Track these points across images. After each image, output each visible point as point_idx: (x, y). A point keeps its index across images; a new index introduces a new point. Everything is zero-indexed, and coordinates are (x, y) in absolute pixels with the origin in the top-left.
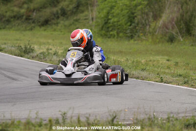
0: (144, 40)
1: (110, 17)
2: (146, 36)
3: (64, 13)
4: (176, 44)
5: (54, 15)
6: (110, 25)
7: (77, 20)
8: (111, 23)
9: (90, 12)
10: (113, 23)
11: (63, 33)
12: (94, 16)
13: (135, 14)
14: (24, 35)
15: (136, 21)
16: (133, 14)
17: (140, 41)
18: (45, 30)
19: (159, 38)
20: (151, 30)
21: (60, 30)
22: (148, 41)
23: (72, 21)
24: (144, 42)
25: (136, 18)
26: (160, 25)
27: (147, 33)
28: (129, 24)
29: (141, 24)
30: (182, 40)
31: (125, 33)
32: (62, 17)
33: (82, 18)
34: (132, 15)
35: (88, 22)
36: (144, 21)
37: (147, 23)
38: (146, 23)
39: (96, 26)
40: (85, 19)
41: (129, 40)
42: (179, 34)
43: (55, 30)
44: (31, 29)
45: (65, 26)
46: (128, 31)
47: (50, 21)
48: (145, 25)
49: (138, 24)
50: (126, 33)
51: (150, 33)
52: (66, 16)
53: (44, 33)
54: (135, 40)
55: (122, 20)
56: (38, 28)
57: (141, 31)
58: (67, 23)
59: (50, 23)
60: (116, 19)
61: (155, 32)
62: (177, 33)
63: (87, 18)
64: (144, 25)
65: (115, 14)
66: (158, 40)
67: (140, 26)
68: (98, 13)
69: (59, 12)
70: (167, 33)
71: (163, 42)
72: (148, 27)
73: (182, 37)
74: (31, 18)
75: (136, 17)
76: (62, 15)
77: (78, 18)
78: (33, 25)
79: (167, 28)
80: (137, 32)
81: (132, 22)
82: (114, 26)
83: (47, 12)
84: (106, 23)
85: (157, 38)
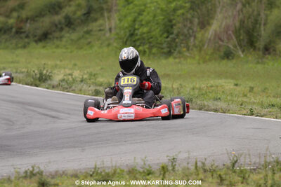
0: (188, 56)
1: (137, 27)
2: (190, 51)
3: (69, 23)
4: (234, 61)
5: (56, 26)
6: (137, 37)
7: (88, 32)
8: (139, 34)
9: (106, 20)
10: (141, 35)
11: (69, 51)
12: (113, 25)
13: (174, 22)
14: (17, 56)
15: (175, 31)
16: (170, 21)
17: (182, 59)
18: (44, 47)
19: (209, 53)
20: (197, 43)
21: (65, 46)
22: (194, 58)
23: (81, 33)
24: (189, 60)
25: (174, 27)
26: (209, 37)
27: (190, 48)
28: (165, 35)
29: (182, 35)
30: (242, 56)
31: (159, 48)
32: (67, 29)
33: (95, 29)
34: (169, 24)
35: (104, 35)
36: (185, 31)
37: (191, 33)
38: (189, 34)
39: (116, 39)
40: (100, 30)
41: (166, 58)
42: (238, 47)
43: (57, 47)
44: (24, 47)
45: (72, 40)
46: (165, 45)
47: (51, 34)
48: (188, 36)
49: (177, 35)
50: (162, 49)
51: (196, 47)
52: (72, 26)
53: (43, 51)
54: (175, 58)
55: (155, 30)
56: (34, 44)
57: (182, 45)
58: (74, 36)
59: (50, 36)
60: (145, 30)
61: (203, 45)
62: (235, 47)
63: (102, 28)
64: (186, 36)
65: (143, 23)
66: (208, 57)
67: (181, 37)
68: (118, 22)
69: (63, 21)
70: (220, 46)
71: (215, 59)
72: (192, 39)
73: (243, 51)
74: (23, 30)
75: (175, 25)
76: (67, 26)
77: (90, 28)
78: (27, 40)
79: (220, 39)
80: (176, 46)
81: (169, 33)
82: (144, 39)
83: (46, 22)
84: (132, 35)
85: (207, 54)
